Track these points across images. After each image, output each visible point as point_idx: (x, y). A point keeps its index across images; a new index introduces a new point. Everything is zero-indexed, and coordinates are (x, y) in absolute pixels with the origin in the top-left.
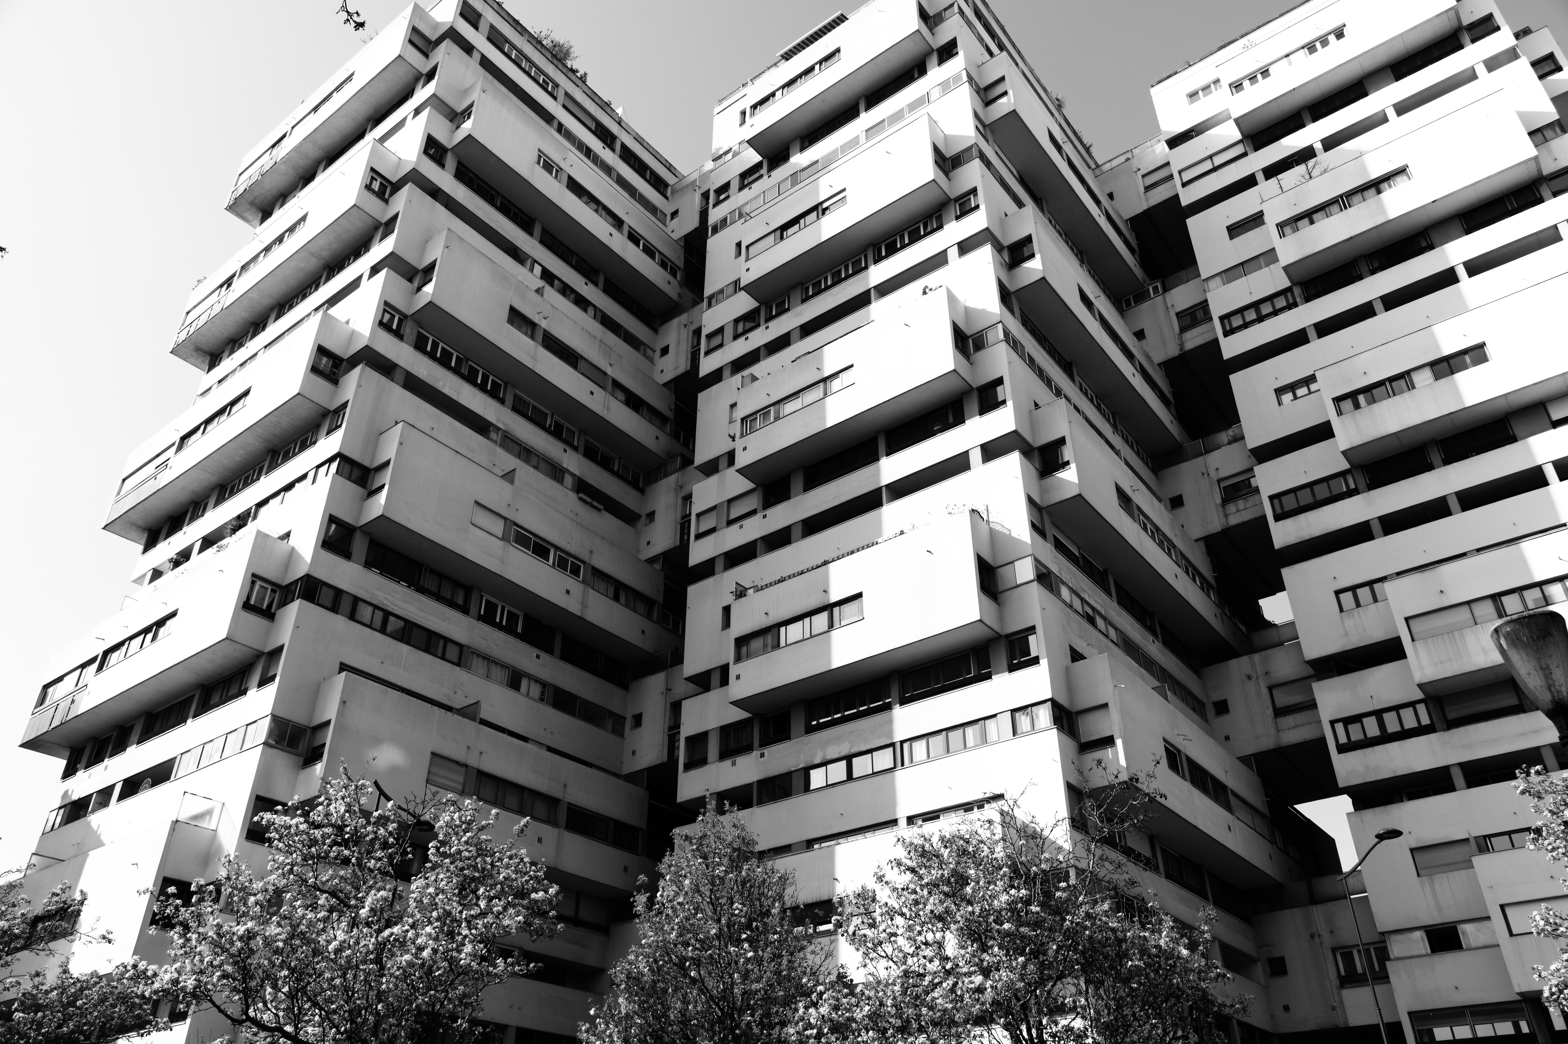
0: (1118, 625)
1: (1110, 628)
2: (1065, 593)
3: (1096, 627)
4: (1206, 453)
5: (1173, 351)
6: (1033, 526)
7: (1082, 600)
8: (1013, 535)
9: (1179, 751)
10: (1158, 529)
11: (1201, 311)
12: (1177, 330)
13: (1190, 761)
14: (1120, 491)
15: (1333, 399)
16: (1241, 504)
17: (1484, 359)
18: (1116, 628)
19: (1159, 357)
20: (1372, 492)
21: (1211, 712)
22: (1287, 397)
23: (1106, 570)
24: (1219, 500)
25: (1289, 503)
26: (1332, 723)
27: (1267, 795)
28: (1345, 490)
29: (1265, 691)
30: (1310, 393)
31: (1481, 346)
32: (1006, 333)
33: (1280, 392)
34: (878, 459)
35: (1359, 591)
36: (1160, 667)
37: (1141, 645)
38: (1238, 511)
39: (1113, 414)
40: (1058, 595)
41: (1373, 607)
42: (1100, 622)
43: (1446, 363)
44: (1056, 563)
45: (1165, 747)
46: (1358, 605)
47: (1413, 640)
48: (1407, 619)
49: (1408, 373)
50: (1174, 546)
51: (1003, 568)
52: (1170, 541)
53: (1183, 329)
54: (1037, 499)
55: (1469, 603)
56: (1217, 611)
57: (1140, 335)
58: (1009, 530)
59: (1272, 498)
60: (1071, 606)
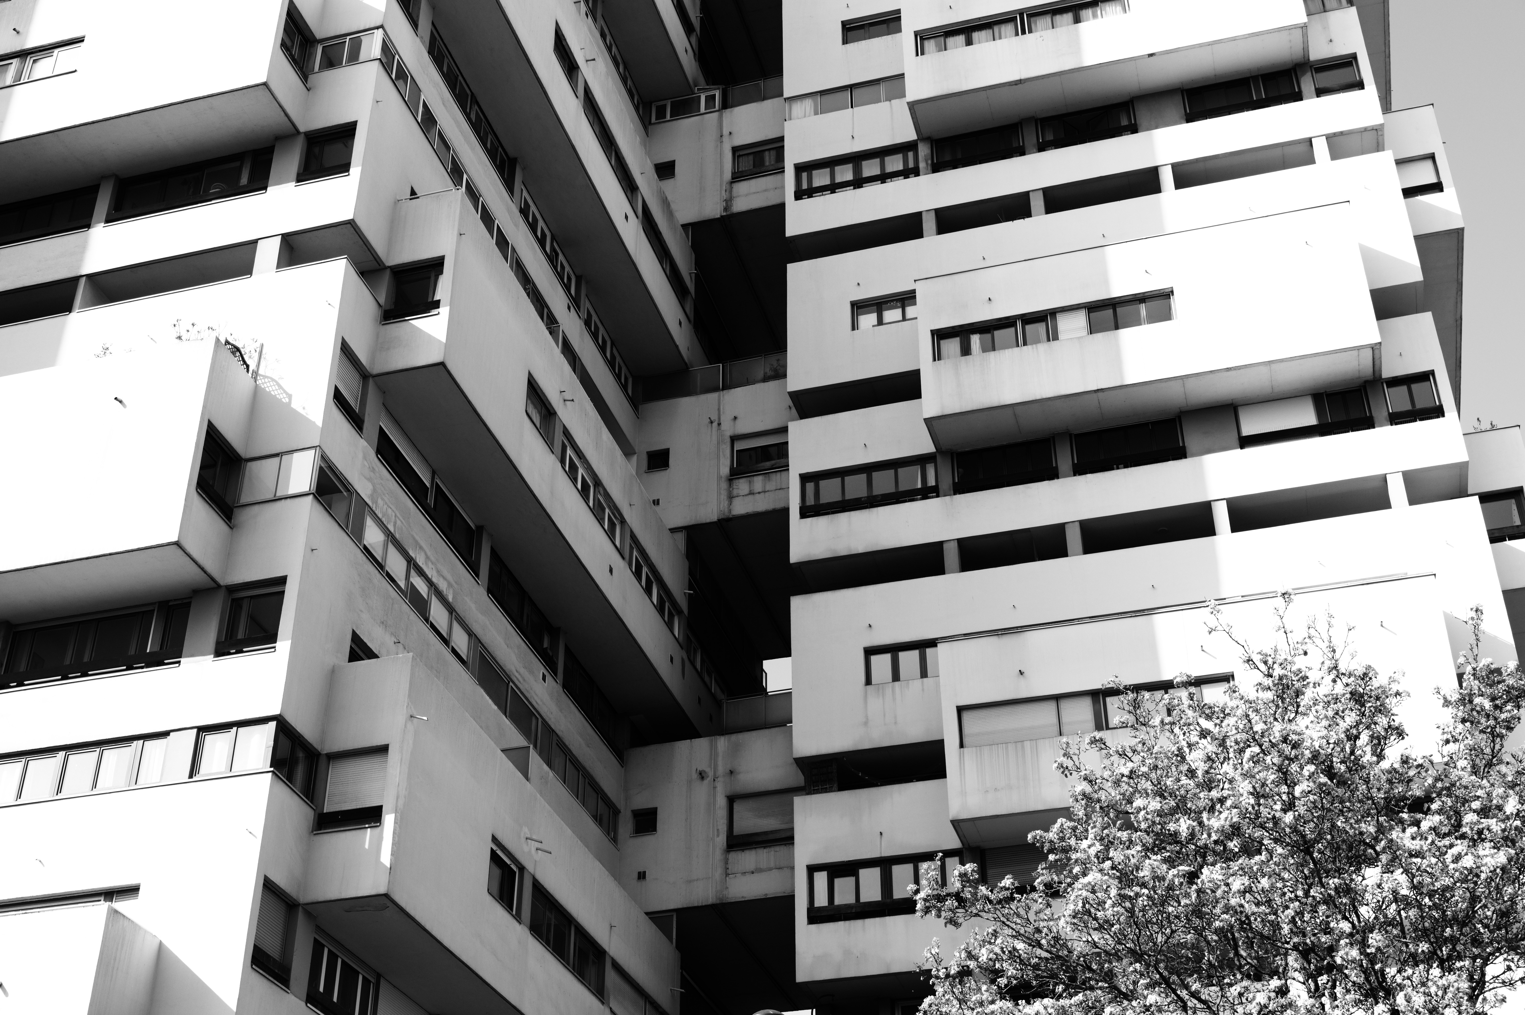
0: (477, 629)
1: (456, 626)
2: (373, 536)
3: (427, 620)
4: (723, 389)
5: (712, 209)
6: (338, 397)
7: (411, 562)
8: (294, 405)
9: (522, 868)
10: (598, 483)
11: (773, 153)
12: (728, 175)
13: (538, 889)
14: (534, 391)
15: (934, 333)
16: (758, 482)
17: (1166, 315)
18: (470, 634)
19: (687, 213)
20: (958, 496)
21: (626, 825)
22: (868, 320)
23: (480, 529)
24: (725, 470)
25: (830, 491)
26: (812, 869)
27: (684, 983)
28: (919, 486)
29: (721, 802)
30: (904, 319)
31: (1166, 295)
32: (388, 51)
33: (859, 307)
34: (88, 226)
35: (902, 655)
36: (545, 723)
37: (516, 676)
38: (751, 493)
39: (579, 279)
40: (356, 534)
41: (917, 684)
42: (438, 613)
43: (1110, 312)
44: (369, 479)
45: (493, 852)
46: (896, 677)
47: (962, 745)
48: (960, 710)
49: (1053, 313)
50: (623, 521)
51: (258, 462)
52: (615, 510)
53: (738, 176)
54: (363, 356)
55: (1057, 698)
56: (679, 654)
57: (665, 170)
58: (290, 396)
59: (805, 478)
60: (380, 566)
